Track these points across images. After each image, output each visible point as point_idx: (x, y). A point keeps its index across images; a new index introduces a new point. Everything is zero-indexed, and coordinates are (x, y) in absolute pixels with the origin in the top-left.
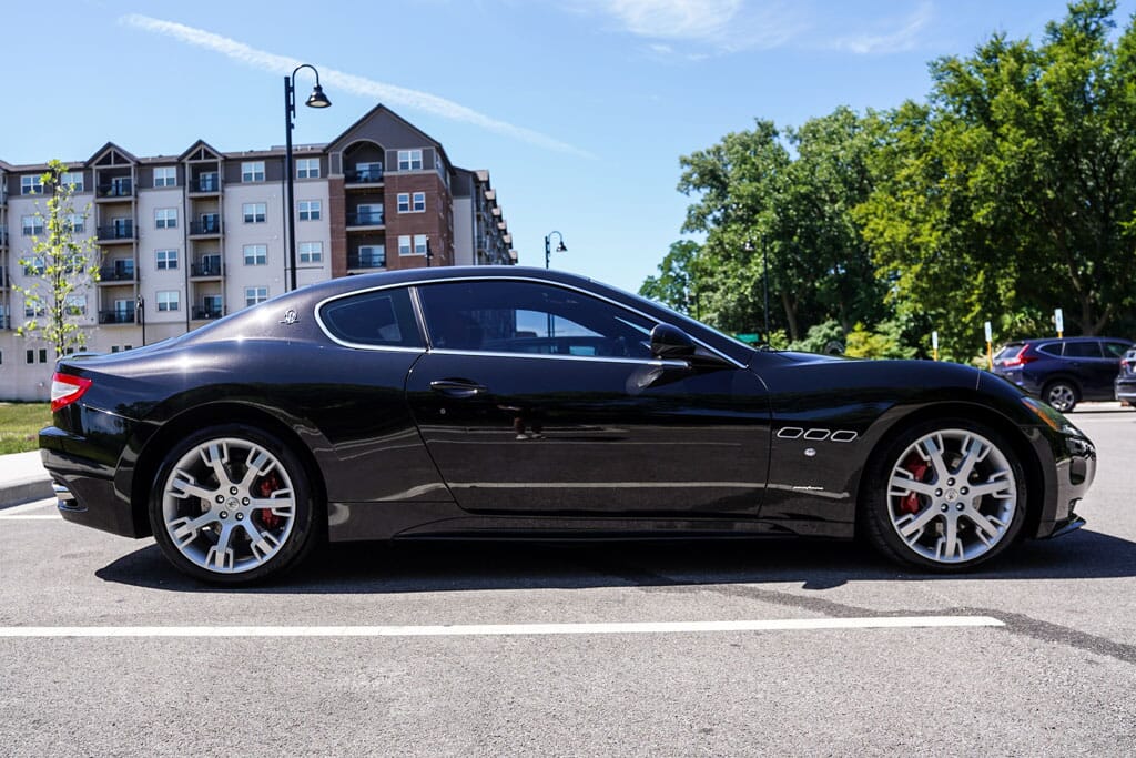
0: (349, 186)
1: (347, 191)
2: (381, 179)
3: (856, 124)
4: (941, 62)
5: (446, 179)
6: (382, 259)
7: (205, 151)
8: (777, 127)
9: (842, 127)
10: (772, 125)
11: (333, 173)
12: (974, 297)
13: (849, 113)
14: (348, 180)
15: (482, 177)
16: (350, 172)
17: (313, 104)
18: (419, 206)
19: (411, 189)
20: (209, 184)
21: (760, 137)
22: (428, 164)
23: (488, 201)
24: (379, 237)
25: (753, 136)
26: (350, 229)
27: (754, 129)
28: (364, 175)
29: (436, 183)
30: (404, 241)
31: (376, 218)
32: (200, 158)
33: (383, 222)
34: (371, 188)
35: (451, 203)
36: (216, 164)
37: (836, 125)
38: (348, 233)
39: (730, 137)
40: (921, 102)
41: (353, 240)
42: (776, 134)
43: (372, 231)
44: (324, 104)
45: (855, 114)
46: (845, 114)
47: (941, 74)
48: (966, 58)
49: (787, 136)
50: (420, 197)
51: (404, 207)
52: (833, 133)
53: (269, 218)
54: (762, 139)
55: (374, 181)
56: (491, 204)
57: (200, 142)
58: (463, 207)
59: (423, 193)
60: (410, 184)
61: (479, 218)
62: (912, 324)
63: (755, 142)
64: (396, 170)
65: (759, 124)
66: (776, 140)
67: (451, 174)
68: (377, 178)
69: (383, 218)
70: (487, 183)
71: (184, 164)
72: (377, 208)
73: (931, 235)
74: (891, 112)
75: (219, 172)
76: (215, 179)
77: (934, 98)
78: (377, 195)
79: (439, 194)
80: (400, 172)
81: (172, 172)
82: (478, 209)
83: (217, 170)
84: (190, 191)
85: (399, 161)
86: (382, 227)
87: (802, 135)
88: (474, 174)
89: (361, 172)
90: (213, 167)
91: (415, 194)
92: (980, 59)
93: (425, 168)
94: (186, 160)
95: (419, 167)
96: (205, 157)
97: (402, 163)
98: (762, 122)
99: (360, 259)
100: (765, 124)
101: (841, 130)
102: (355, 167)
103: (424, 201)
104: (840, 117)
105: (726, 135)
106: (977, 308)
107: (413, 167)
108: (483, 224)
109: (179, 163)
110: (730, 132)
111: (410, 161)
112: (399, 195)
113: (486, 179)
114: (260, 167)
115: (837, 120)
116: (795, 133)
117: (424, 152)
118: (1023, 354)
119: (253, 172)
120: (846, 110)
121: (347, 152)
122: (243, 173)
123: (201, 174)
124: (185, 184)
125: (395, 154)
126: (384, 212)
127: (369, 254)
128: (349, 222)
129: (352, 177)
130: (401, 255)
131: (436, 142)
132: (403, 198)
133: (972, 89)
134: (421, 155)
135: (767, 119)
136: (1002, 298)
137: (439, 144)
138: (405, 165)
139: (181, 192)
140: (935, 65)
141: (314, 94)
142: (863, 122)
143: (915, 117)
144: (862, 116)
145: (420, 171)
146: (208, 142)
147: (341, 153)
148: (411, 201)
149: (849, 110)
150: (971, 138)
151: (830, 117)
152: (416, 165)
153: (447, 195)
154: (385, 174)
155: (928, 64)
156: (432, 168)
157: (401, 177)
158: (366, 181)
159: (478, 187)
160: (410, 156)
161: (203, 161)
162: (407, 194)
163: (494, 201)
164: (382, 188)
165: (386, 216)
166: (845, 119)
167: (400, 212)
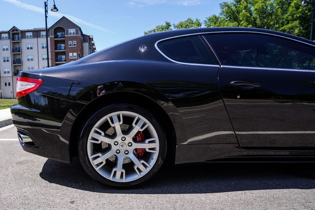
0: (55, 39)
1: (55, 40)
2: (64, 37)
3: (193, 23)
4: (223, 4)
5: (81, 37)
6: (65, 59)
7: (16, 29)
8: (171, 24)
9: (189, 24)
10: (170, 23)
11: (51, 35)
13: (191, 20)
14: (55, 37)
15: (91, 37)
16: (56, 35)
17: (53, 10)
18: (75, 45)
19: (72, 40)
20: (17, 38)
21: (166, 27)
22: (77, 33)
23: (92, 44)
24: (64, 53)
25: (164, 26)
26: (56, 51)
27: (164, 24)
28: (60, 36)
29: (79, 38)
30: (71, 54)
31: (63, 48)
32: (14, 31)
33: (65, 49)
34: (62, 40)
35: (83, 44)
36: (19, 33)
37: (188, 23)
38: (55, 52)
39: (158, 26)
40: (217, 15)
41: (57, 54)
42: (170, 26)
43: (62, 52)
44: (56, 10)
45: (193, 20)
46: (190, 20)
47: (223, 7)
48: (230, 2)
49: (174, 26)
50: (75, 42)
51: (70, 45)
52: (187, 25)
53: (34, 48)
54: (167, 27)
55: (62, 38)
56: (93, 45)
57: (14, 27)
58: (86, 45)
59: (76, 41)
60: (72, 39)
61: (90, 48)
63: (165, 28)
64: (68, 35)
65: (166, 23)
66: (170, 28)
67: (83, 36)
68: (63, 37)
69: (65, 48)
70: (92, 39)
71: (10, 33)
72: (63, 45)
75: (20, 35)
77: (221, 14)
78: (63, 42)
79: (80, 41)
80: (69, 35)
81: (7, 35)
82: (90, 46)
84: (12, 40)
85: (69, 32)
86: (64, 51)
87: (177, 26)
88: (89, 36)
89: (59, 35)
91: (73, 41)
92: (235, 3)
93: (76, 34)
94: (10, 32)
95: (74, 34)
96: (16, 31)
97: (70, 33)
98: (167, 22)
99: (59, 59)
100: (168, 23)
101: (189, 25)
102: (57, 34)
103: (76, 43)
104: (189, 21)
105: (157, 26)
107: (73, 34)
108: (91, 50)
109: (8, 32)
110: (158, 25)
111: (72, 32)
112: (69, 42)
113: (92, 38)
114: (31, 34)
115: (188, 22)
116: (176, 26)
117: (76, 30)
119: (29, 35)
120: (190, 19)
121: (55, 30)
122: (26, 35)
123: (15, 36)
124: (10, 39)
125: (68, 31)
126: (65, 46)
127: (61, 58)
128: (56, 49)
129: (56, 37)
130: (70, 58)
132: (70, 43)
133: (232, 11)
134: (75, 31)
135: (168, 21)
137: (80, 28)
138: (71, 33)
139: (9, 40)
140: (222, 5)
141: (53, 7)
142: (195, 22)
144: (195, 21)
145: (75, 35)
147: (53, 30)
148: (72, 43)
149: (191, 19)
151: (186, 21)
152: (74, 33)
153: (82, 42)
154: (66, 36)
155: (220, 4)
156: (78, 34)
157: (70, 37)
158: (60, 38)
159: (90, 40)
160: (72, 31)
161: (15, 32)
162: (71, 41)
163: (94, 44)
164: (64, 40)
165: (66, 48)
166: (190, 21)
167: (69, 46)
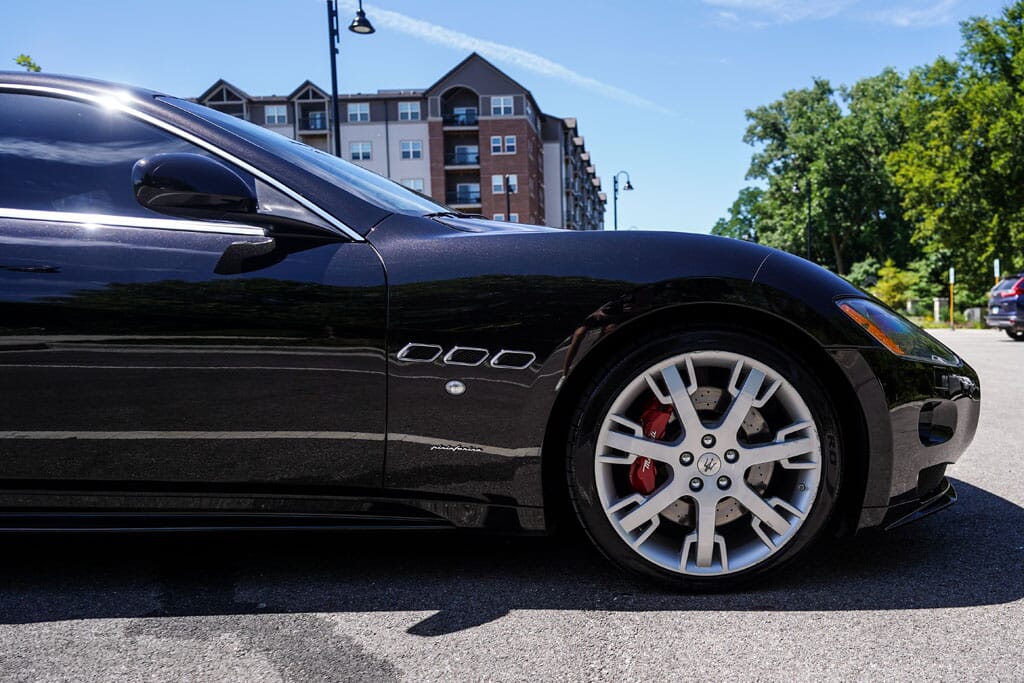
0: (447, 128)
1: (445, 132)
2: (476, 123)
3: (900, 84)
4: (972, 22)
5: (536, 125)
6: (478, 195)
7: (313, 91)
8: (833, 86)
9: (887, 86)
10: (827, 84)
11: (433, 115)
12: (988, 239)
13: (894, 74)
14: (446, 122)
15: (570, 125)
16: (448, 116)
17: (356, 29)
18: (511, 149)
19: (503, 133)
20: (318, 122)
21: (816, 94)
22: (519, 110)
23: (576, 147)
24: (474, 176)
25: (810, 93)
26: (448, 168)
27: (811, 87)
28: (461, 118)
29: (526, 128)
30: (497, 180)
31: (472, 158)
32: (308, 98)
33: (478, 163)
34: (468, 131)
35: (542, 147)
36: (324, 104)
37: (882, 85)
38: (447, 172)
39: (790, 93)
40: (951, 59)
41: (451, 179)
42: (831, 92)
43: (468, 170)
44: (367, 30)
45: (899, 75)
46: (890, 75)
47: (970, 33)
48: (994, 19)
49: (841, 95)
50: (512, 140)
51: (497, 149)
52: (879, 91)
53: (374, 156)
54: (819, 96)
55: (469, 124)
56: (579, 149)
57: (307, 83)
58: (553, 151)
59: (514, 137)
60: (503, 128)
61: (567, 161)
62: (940, 264)
63: (813, 99)
64: (489, 114)
65: (816, 83)
66: (832, 99)
67: (542, 121)
68: (473, 121)
69: (478, 158)
70: (575, 130)
71: (293, 103)
72: (473, 149)
73: (953, 182)
74: (924, 68)
75: (327, 112)
76: (323, 119)
77: (962, 56)
78: (473, 138)
79: (529, 138)
80: (493, 117)
81: (283, 110)
82: (566, 153)
83: (324, 109)
84: (300, 129)
85: (492, 106)
86: (477, 167)
87: (853, 93)
88: (562, 122)
89: (458, 116)
90: (321, 107)
91: (506, 137)
92: (1006, 19)
93: (516, 114)
94: (295, 99)
95: (510, 112)
96: (313, 98)
97: (495, 109)
98: (819, 81)
99: (458, 196)
100: (821, 82)
101: (886, 89)
102: (452, 111)
103: (514, 144)
104: (886, 78)
105: (787, 91)
106: (991, 249)
107: (505, 112)
108: (571, 166)
109: (288, 102)
110: (791, 89)
111: (502, 106)
112: (493, 138)
113: (573, 126)
114: (365, 108)
115: (883, 80)
116: (848, 91)
117: (515, 99)
118: (1018, 286)
119: (359, 113)
120: (891, 72)
121: (445, 97)
122: (349, 113)
123: (310, 114)
124: (295, 122)
125: (489, 100)
126: (479, 153)
127: (467, 192)
128: (448, 161)
129: (450, 120)
130: (494, 193)
131: (525, 90)
132: (496, 141)
133: (996, 48)
134: (512, 101)
135: (824, 78)
136: (1013, 239)
137: (529, 92)
138: (497, 111)
139: (292, 129)
140: (966, 25)
141: (357, 19)
142: (906, 82)
143: (945, 73)
144: (906, 77)
145: (512, 116)
146: (315, 83)
147: (439, 98)
148: (504, 143)
149: (895, 71)
150: (993, 92)
151: (878, 77)
152: (507, 110)
153: (537, 139)
154: (480, 118)
155: (960, 24)
156: (522, 113)
157: (494, 122)
158: (463, 124)
159: (566, 134)
160: (502, 102)
161: (311, 100)
162: (500, 137)
163: (582, 147)
164: (477, 131)
165: (481, 158)
166: (891, 79)
167: (493, 154)
